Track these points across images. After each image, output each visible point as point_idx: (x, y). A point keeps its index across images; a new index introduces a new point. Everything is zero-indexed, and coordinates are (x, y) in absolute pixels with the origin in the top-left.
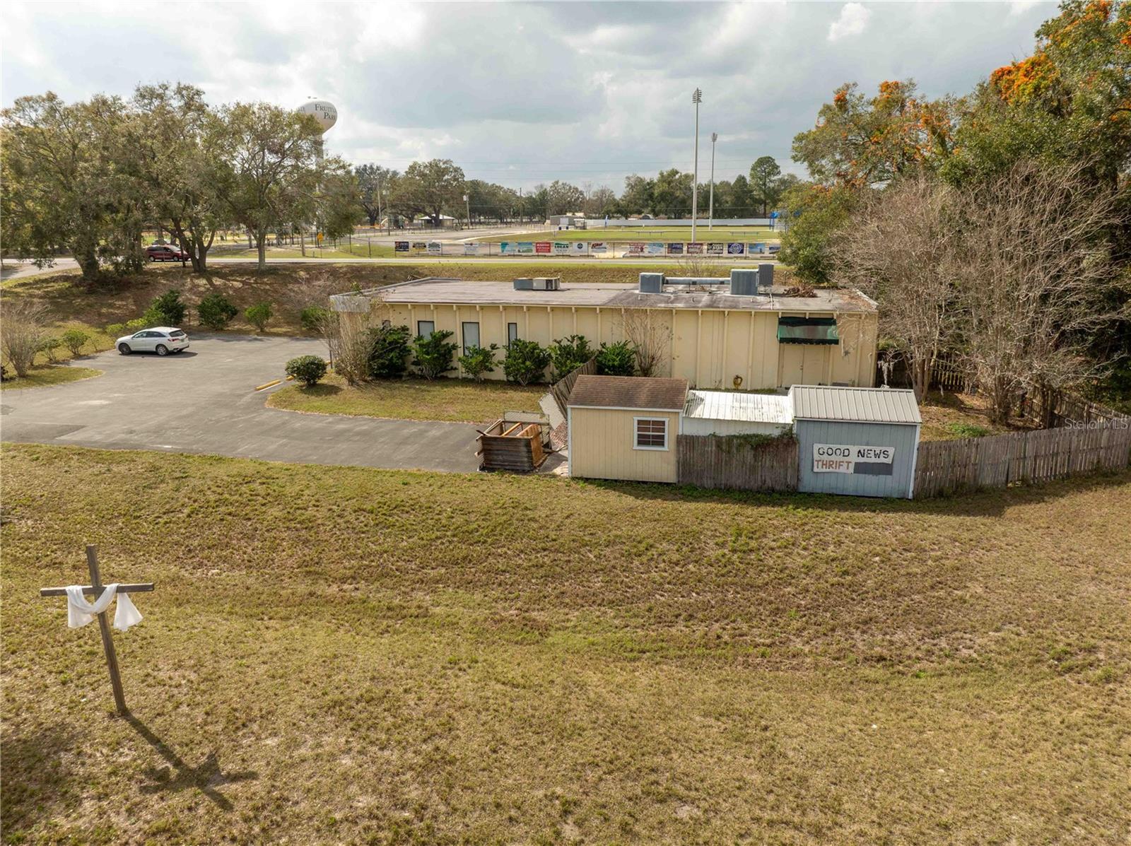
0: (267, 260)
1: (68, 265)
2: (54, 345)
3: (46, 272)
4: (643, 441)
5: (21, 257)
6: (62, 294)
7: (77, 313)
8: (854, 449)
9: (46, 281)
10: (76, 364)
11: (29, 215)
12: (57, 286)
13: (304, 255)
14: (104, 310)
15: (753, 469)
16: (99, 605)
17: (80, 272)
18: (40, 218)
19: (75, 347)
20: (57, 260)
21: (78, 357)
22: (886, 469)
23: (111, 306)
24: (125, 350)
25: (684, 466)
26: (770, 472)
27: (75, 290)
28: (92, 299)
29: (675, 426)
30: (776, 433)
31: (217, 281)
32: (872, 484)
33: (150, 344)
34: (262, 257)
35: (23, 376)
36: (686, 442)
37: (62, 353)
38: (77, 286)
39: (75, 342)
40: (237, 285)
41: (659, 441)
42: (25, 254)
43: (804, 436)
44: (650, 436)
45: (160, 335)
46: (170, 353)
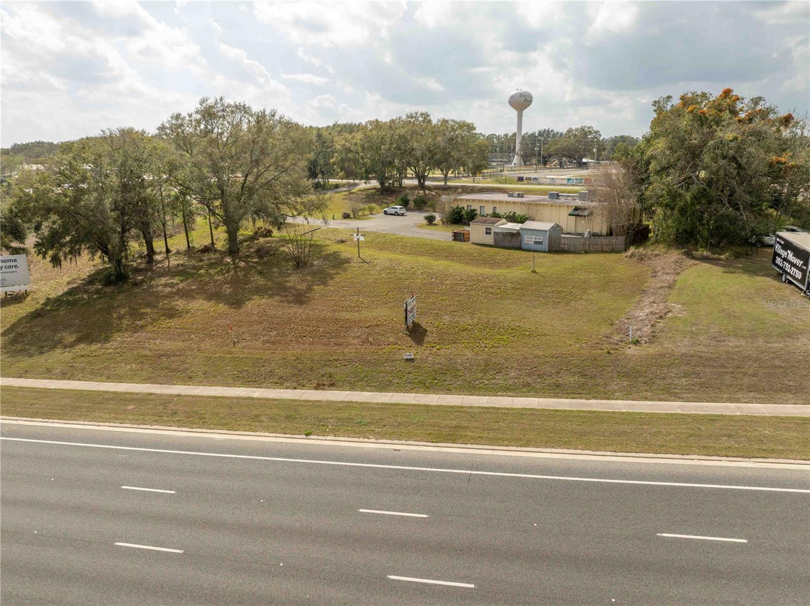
0: (448, 184)
1: (374, 183)
2: (365, 209)
3: (368, 186)
4: (487, 233)
5: (360, 180)
6: (372, 194)
7: (375, 201)
8: (534, 237)
9: (368, 189)
10: (370, 216)
11: (364, 164)
12: (371, 191)
13: (474, 182)
14: (384, 201)
15: (510, 242)
16: (358, 237)
17: (380, 187)
18: (368, 166)
19: (371, 211)
20: (371, 181)
21: (371, 214)
22: (541, 243)
23: (387, 199)
24: (386, 213)
25: (495, 240)
26: (515, 242)
27: (376, 193)
28: (381, 196)
29: (494, 230)
30: (515, 232)
31: (427, 192)
32: (538, 247)
33: (393, 211)
34: (445, 183)
35: (355, 217)
36: (496, 233)
37: (367, 212)
38: (377, 191)
39: (371, 209)
40: (434, 193)
41: (490, 233)
42: (362, 179)
43: (522, 233)
44: (488, 232)
45: (396, 208)
46: (398, 215)
